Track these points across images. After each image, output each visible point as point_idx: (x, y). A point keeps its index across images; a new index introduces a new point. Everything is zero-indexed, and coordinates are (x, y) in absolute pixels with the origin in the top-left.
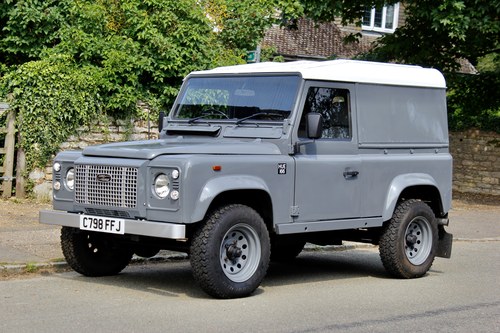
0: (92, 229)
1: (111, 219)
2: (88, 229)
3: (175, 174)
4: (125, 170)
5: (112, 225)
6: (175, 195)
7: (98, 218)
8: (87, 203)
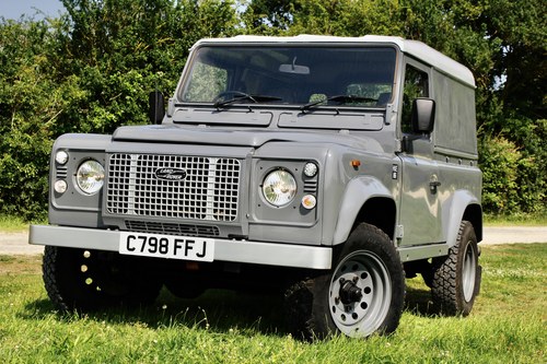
0: (146, 253)
1: (185, 238)
2: (137, 253)
3: (311, 168)
4: (213, 162)
5: (187, 248)
6: (309, 201)
7: (159, 237)
8: (131, 212)
